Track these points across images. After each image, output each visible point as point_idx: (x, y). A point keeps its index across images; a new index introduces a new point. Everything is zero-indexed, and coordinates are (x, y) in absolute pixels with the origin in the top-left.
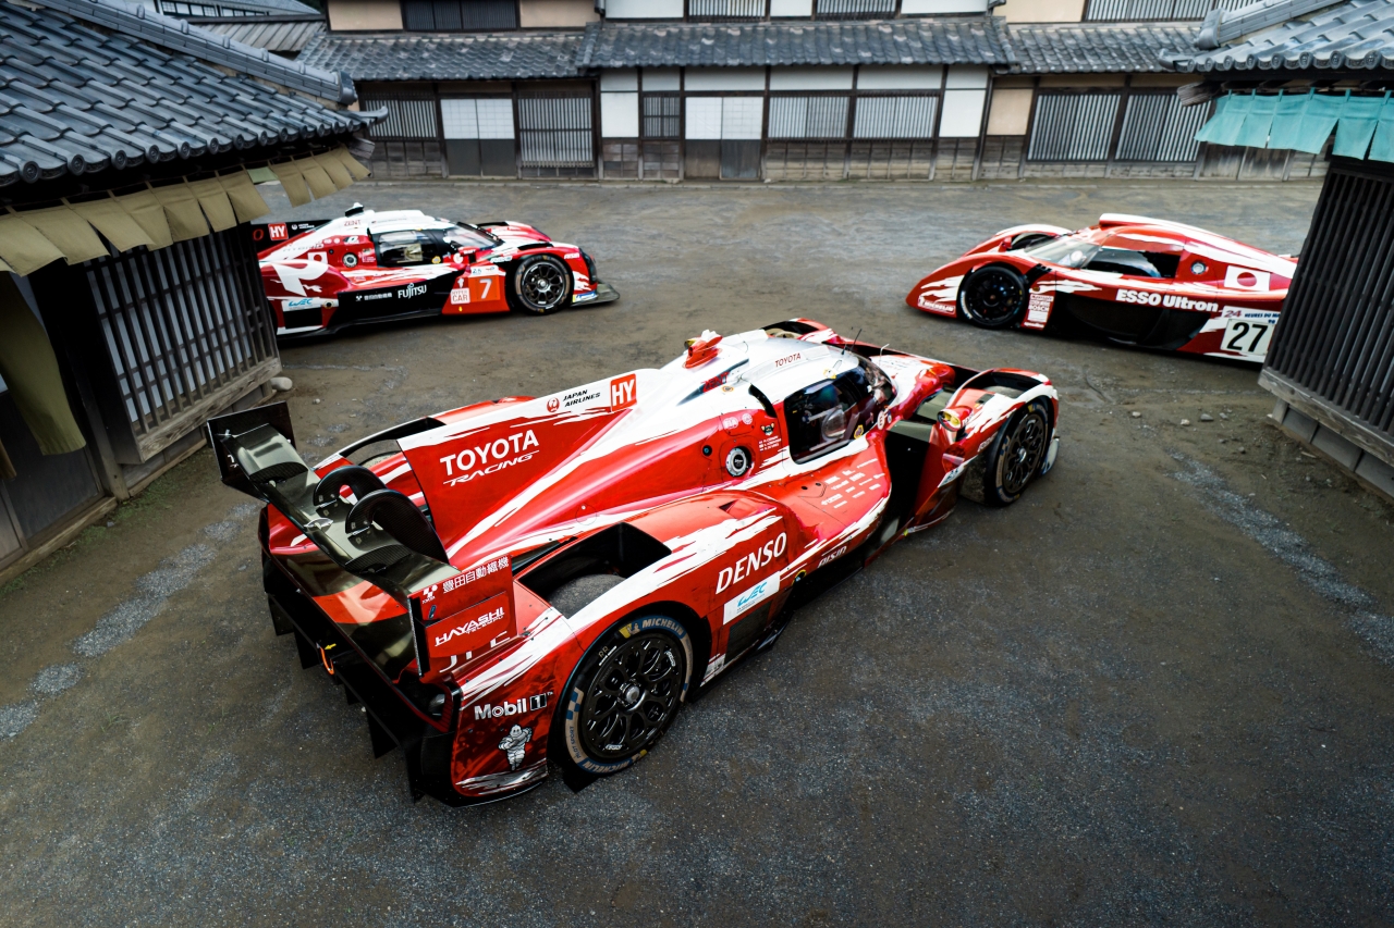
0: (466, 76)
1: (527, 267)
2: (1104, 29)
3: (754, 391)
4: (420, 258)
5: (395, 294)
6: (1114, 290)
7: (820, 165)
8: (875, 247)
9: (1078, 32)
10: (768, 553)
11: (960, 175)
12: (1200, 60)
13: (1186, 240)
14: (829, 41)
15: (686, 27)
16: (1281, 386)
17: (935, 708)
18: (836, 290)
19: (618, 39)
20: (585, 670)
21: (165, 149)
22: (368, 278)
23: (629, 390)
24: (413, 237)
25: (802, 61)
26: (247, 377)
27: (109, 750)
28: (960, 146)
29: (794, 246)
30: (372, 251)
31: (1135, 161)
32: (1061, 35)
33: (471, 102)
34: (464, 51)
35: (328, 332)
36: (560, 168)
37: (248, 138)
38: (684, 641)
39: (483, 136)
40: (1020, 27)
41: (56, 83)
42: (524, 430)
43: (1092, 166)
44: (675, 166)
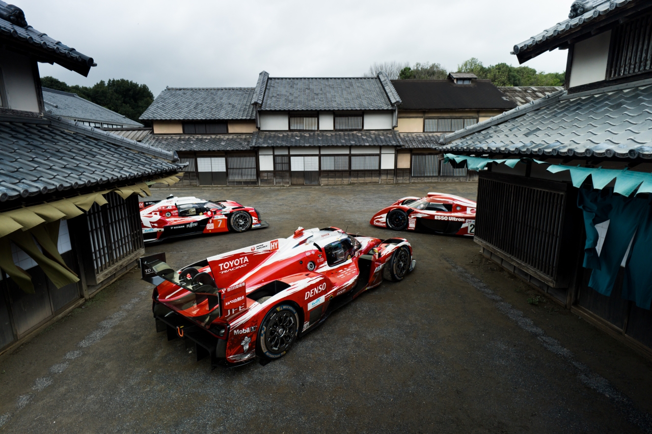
0: (208, 149)
1: (235, 215)
2: (430, 135)
3: (315, 244)
4: (195, 213)
5: (186, 226)
6: (433, 216)
7: (341, 179)
8: (360, 206)
9: (422, 135)
10: (320, 288)
11: (390, 182)
12: (440, 148)
13: (454, 200)
14: (340, 138)
15: (290, 133)
16: (479, 241)
17: (375, 335)
18: (347, 220)
19: (265, 137)
20: (266, 320)
21: (123, 176)
22: (175, 221)
23: (276, 245)
24: (192, 206)
25: (331, 145)
26: (133, 255)
27: (99, 372)
28: (389, 172)
29: (332, 207)
30: (177, 211)
31: (447, 176)
32: (417, 136)
33: (209, 159)
34: (207, 141)
35: (159, 241)
36: (244, 182)
37: (147, 172)
38: (296, 314)
39: (213, 171)
40: (403, 134)
41: (87, 157)
42: (244, 256)
43: (433, 178)
44: (288, 180)
